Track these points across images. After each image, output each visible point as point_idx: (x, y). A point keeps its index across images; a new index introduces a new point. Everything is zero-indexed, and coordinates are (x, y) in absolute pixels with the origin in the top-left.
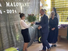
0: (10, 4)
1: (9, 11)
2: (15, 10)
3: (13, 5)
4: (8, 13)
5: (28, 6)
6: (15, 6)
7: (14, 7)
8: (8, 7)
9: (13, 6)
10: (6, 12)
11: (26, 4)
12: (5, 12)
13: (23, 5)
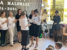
5: (28, 5)
7: (14, 6)
13: (24, 5)
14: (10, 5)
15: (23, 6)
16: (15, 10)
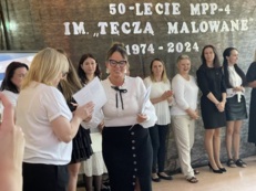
0: (180, 28)
1: (175, 47)
2: (196, 44)
3: (190, 29)
4: (170, 50)
5: (243, 29)
6: (194, 31)
7: (191, 34)
8: (173, 35)
9: (187, 31)
10: (166, 48)
11: (235, 25)
12: (161, 48)
13: (225, 28)
14: (176, 32)
15: (222, 34)
16: (193, 50)
